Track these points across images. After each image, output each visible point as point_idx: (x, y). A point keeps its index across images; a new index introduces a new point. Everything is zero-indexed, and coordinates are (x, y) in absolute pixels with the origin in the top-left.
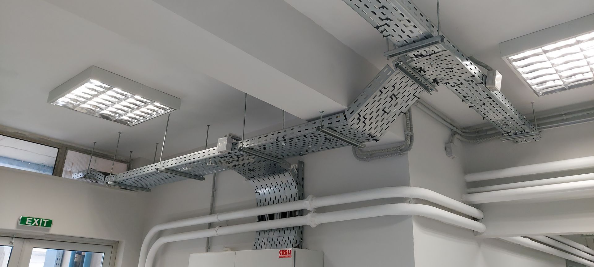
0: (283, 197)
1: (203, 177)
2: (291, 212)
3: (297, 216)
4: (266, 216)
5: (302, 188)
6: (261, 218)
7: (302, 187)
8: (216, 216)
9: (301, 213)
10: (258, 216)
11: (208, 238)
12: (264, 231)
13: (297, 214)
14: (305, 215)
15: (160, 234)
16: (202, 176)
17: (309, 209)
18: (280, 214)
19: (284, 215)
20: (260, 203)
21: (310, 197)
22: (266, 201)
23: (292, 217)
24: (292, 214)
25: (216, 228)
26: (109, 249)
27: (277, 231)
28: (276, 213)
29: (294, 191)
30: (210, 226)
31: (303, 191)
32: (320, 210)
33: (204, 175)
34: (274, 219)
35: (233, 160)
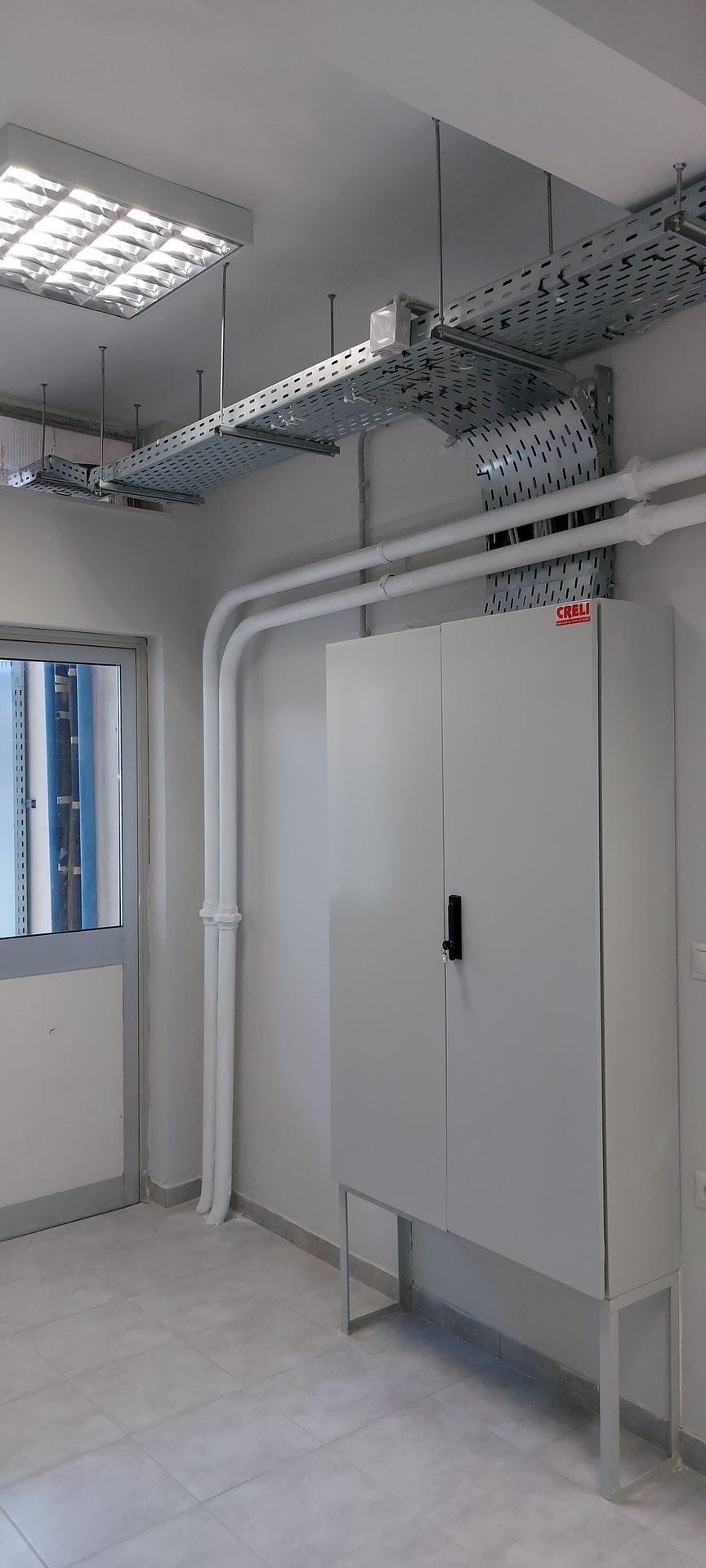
0: (557, 475)
1: (333, 444)
2: (580, 513)
3: (598, 520)
4: (510, 534)
5: (609, 443)
6: (499, 540)
7: (610, 441)
8: (378, 549)
9: (607, 511)
10: (490, 537)
11: (364, 607)
12: (507, 574)
13: (597, 517)
14: (622, 515)
15: (242, 612)
16: (333, 441)
17: (632, 495)
18: (550, 522)
19: (559, 524)
20: (494, 500)
21: (635, 461)
22: (507, 495)
23: (584, 525)
24: (585, 517)
25: (383, 580)
26: (129, 658)
27: (543, 567)
28: (538, 522)
29: (588, 454)
30: (365, 576)
31: (612, 453)
32: (663, 496)
33: (337, 438)
34: (532, 538)
35: (415, 376)
